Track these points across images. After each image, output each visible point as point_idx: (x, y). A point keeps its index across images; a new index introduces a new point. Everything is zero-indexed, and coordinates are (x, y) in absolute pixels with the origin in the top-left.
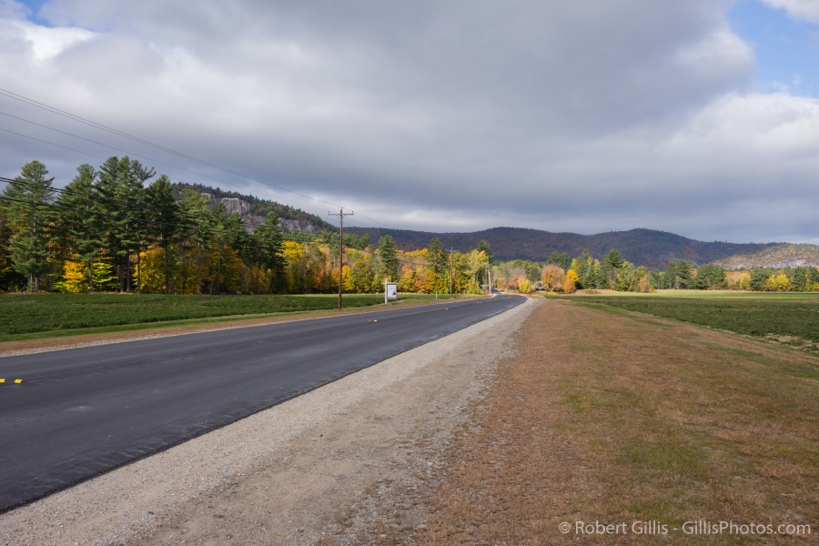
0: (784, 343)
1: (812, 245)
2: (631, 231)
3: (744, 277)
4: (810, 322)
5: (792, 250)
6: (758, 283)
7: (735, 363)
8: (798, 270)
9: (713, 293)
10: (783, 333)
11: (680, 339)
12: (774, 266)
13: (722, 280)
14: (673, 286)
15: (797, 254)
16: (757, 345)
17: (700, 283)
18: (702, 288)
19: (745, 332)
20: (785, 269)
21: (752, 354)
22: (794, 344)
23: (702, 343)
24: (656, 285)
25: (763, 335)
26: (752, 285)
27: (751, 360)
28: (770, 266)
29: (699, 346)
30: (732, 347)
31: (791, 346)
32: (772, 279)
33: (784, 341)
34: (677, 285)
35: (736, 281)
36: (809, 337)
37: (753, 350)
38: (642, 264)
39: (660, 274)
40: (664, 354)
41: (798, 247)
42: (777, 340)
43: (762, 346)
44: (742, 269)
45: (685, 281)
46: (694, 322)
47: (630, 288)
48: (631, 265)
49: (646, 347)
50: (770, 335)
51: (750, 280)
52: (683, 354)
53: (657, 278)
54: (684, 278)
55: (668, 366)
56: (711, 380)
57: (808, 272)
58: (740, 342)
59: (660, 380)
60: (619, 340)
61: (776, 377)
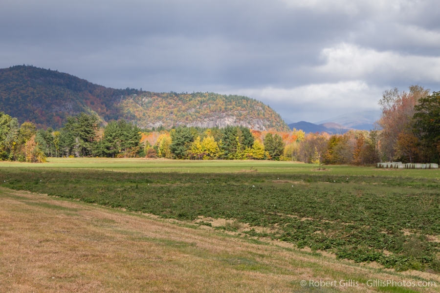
0: (218, 228)
1: (243, 98)
2: (11, 69)
3: (164, 139)
4: (245, 200)
5: (221, 104)
6: (181, 147)
7: (166, 257)
8: (228, 130)
9: (125, 163)
10: (217, 214)
11: (91, 228)
12: (199, 125)
13: (137, 144)
14: (71, 152)
15: (226, 110)
16: (186, 232)
17: (108, 148)
18: (110, 155)
19: (171, 215)
20: (213, 129)
21: (185, 245)
22: (229, 230)
23: (122, 232)
24: (47, 151)
25: (192, 219)
26: (173, 150)
27: (184, 252)
28: (194, 124)
29: (118, 237)
30: (158, 236)
31: (226, 232)
32: (197, 143)
33: (218, 225)
34: (77, 151)
35: (153, 145)
36: (245, 219)
37: (183, 239)
38: (27, 119)
39: (54, 134)
40: (74, 249)
41: (228, 99)
42: (210, 225)
43: (194, 233)
44: (161, 129)
45: (87, 145)
46: (105, 204)
47: (11, 156)
48: (13, 121)
49: (47, 241)
50: (201, 218)
51: (170, 143)
52: (99, 248)
53: (49, 140)
54: (86, 140)
55: (82, 266)
56: (140, 281)
57: (240, 133)
58: (167, 229)
59: (74, 286)
60: (8, 232)
61: (216, 271)
